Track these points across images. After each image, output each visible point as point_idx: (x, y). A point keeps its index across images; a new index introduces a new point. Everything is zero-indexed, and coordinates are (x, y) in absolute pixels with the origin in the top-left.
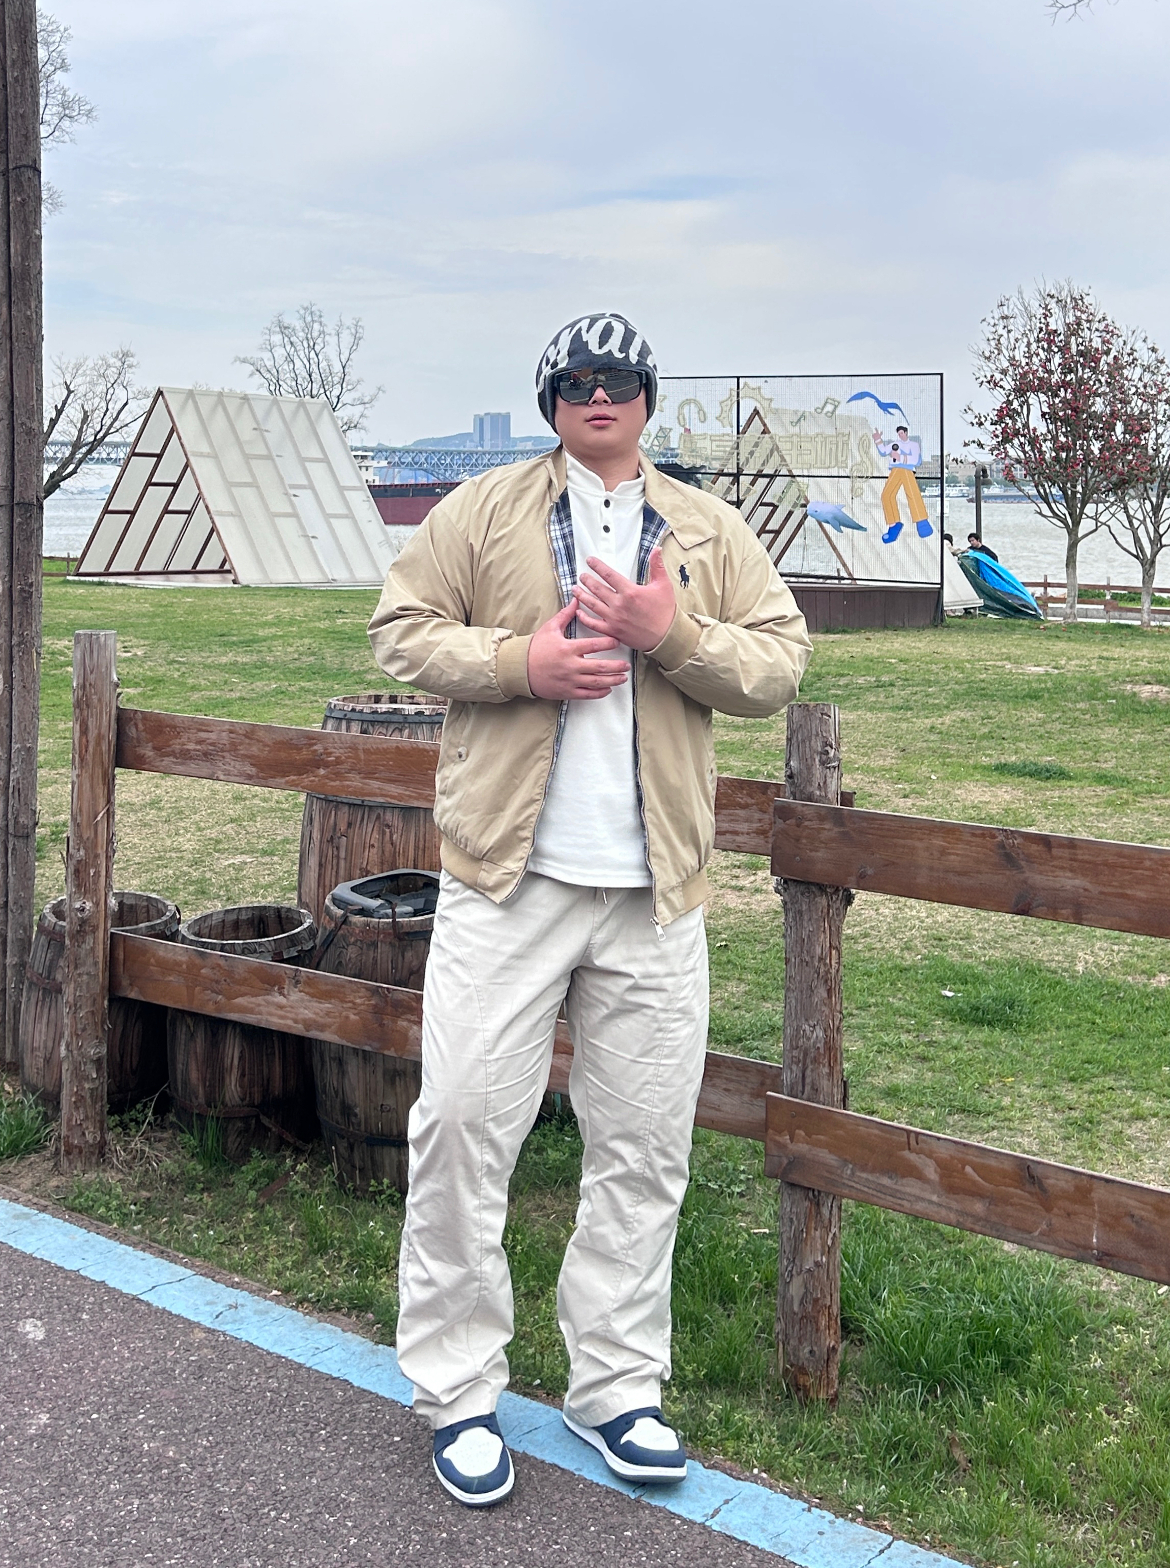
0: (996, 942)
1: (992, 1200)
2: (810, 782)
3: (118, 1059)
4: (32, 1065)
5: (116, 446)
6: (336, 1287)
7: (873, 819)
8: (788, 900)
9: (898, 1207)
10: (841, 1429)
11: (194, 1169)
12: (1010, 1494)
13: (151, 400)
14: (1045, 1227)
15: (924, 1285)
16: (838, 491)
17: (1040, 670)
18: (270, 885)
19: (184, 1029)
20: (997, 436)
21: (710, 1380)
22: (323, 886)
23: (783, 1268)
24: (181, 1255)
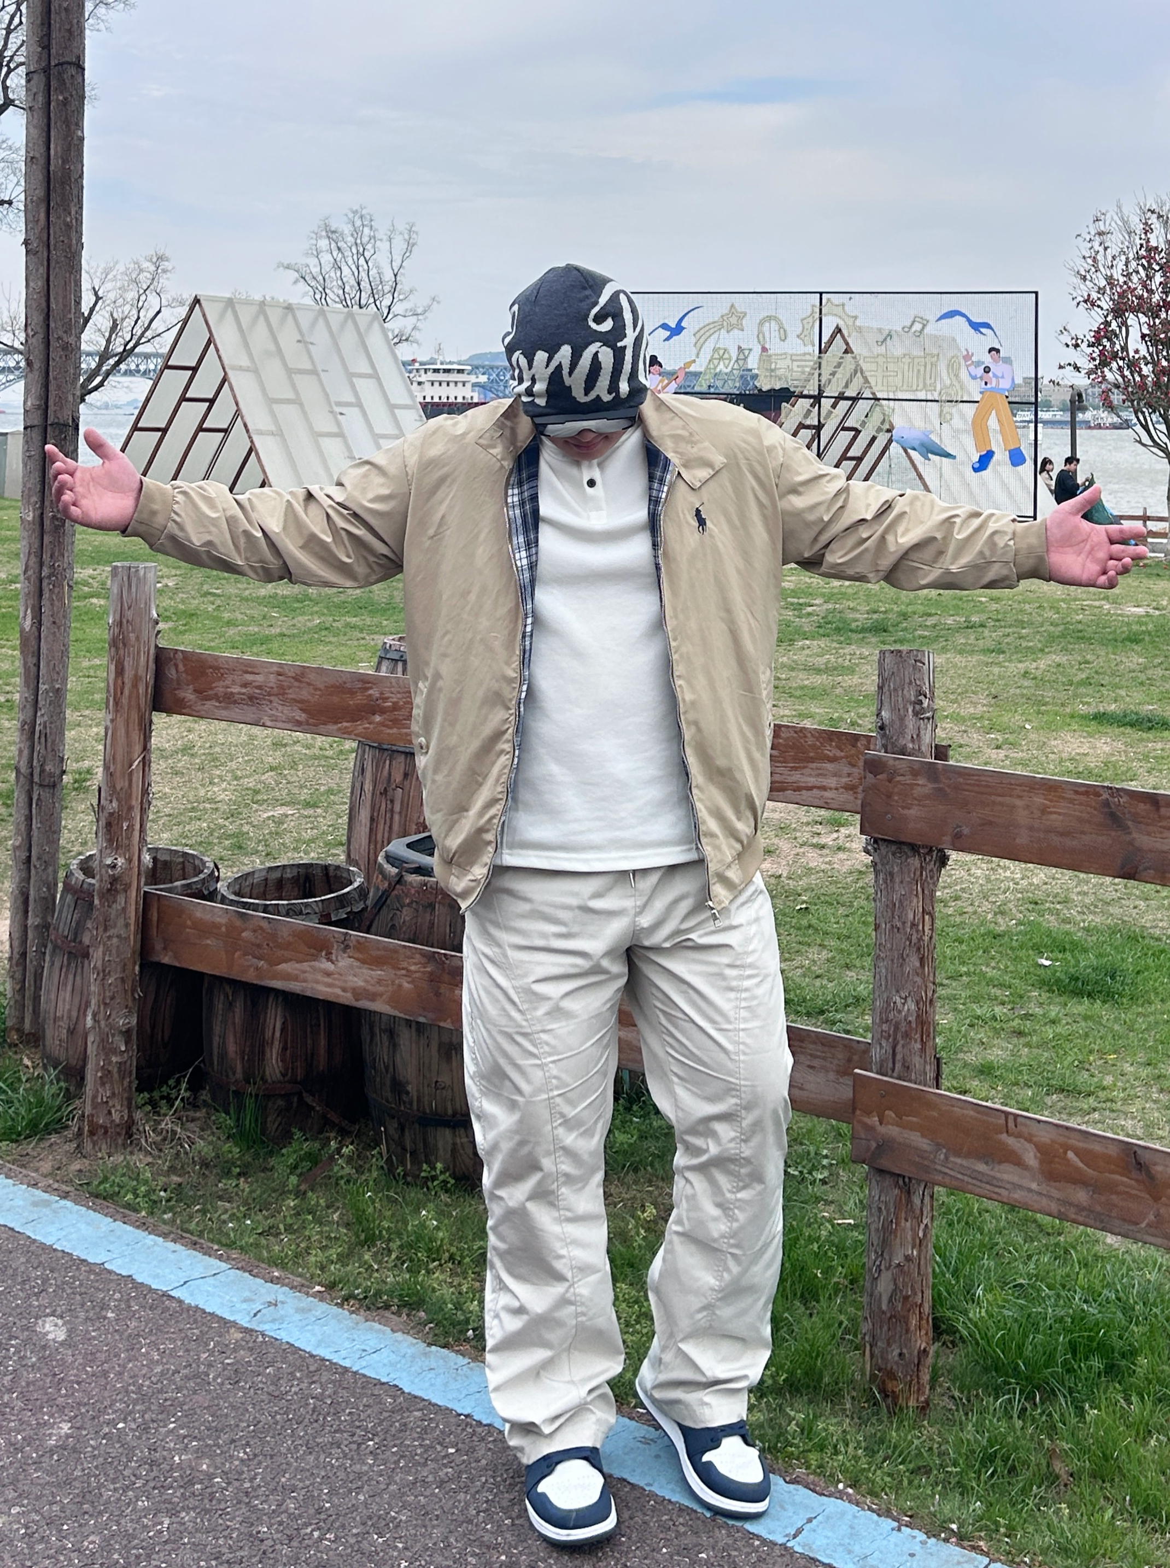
0: (1096, 907)
1: (1096, 1187)
2: (902, 734)
3: (149, 1031)
4: (55, 1037)
5: (147, 356)
6: (385, 1282)
7: (969, 775)
8: (877, 860)
9: (995, 1196)
10: (932, 1440)
11: (231, 1152)
12: (1115, 1512)
13: (186, 309)
14: (1152, 1217)
15: (1022, 1281)
16: (926, 418)
17: (1140, 611)
18: (313, 840)
19: (222, 997)
20: (1094, 359)
21: (791, 1386)
22: (375, 843)
23: (871, 1263)
24: (216, 1247)
